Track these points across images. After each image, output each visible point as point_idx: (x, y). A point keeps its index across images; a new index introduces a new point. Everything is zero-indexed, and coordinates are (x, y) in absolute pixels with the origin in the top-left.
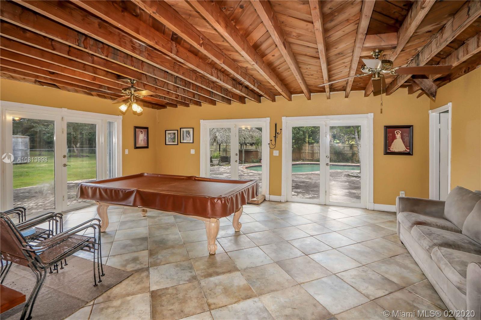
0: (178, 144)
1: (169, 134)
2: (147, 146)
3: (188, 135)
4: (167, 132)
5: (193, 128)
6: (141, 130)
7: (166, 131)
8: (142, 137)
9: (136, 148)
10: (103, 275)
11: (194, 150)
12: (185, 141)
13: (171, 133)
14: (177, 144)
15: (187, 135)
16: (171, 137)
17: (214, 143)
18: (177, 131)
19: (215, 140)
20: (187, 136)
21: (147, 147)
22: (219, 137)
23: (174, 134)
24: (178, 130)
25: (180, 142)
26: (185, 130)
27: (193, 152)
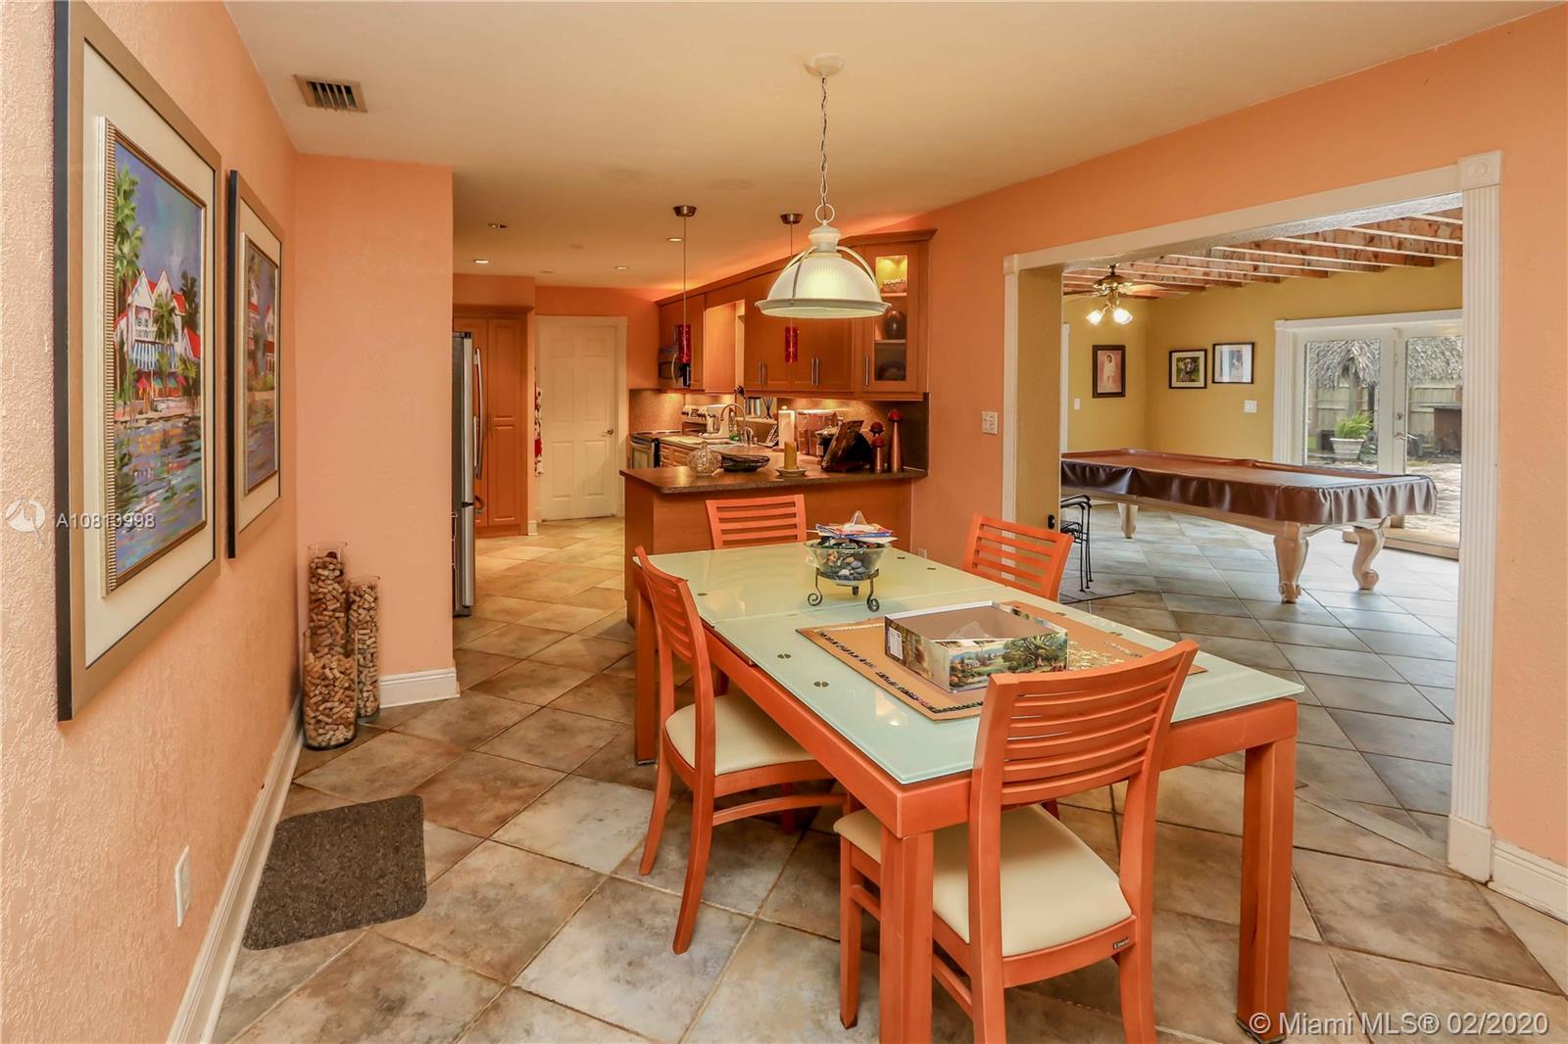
0: (1205, 387)
1: (1179, 360)
2: (1120, 391)
3: (1237, 363)
4: (1175, 355)
5: (1253, 344)
6: (1108, 353)
7: (1171, 353)
8: (1109, 368)
9: (1096, 394)
10: (1091, 581)
11: (1255, 402)
12: (1226, 379)
13: (1185, 358)
14: (1203, 385)
15: (1235, 361)
16: (1186, 367)
17: (1343, 380)
18: (1203, 353)
19: (1346, 370)
20: (1234, 364)
21: (1121, 394)
22: (1362, 361)
23: (1195, 360)
24: (1206, 351)
25: (1214, 382)
26: (1226, 349)
27: (1250, 406)
